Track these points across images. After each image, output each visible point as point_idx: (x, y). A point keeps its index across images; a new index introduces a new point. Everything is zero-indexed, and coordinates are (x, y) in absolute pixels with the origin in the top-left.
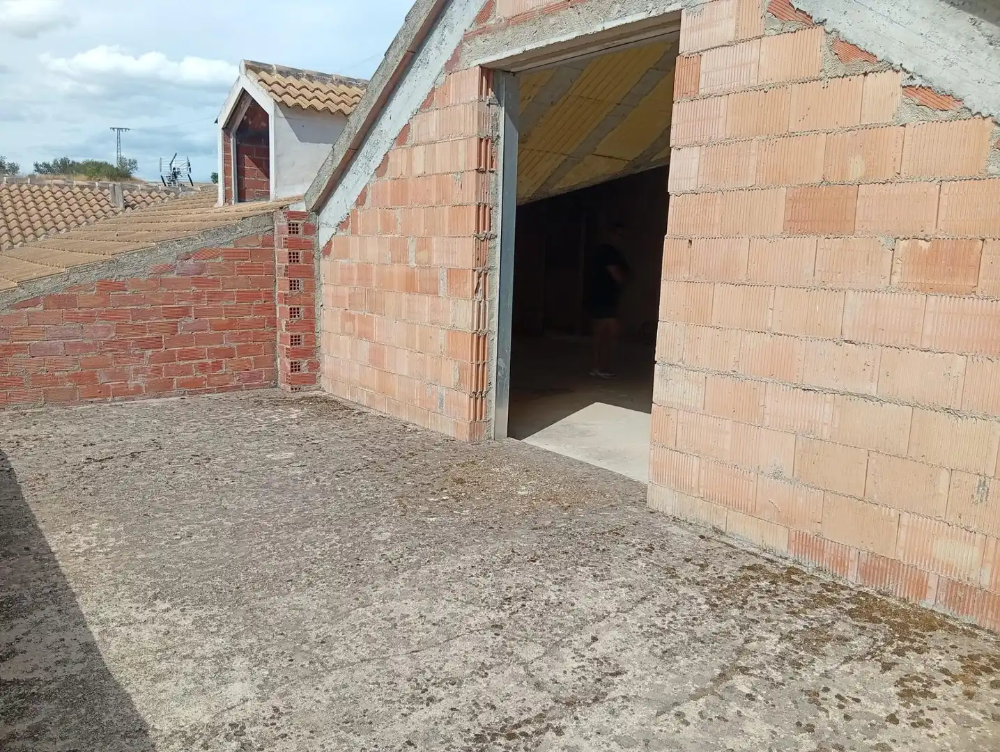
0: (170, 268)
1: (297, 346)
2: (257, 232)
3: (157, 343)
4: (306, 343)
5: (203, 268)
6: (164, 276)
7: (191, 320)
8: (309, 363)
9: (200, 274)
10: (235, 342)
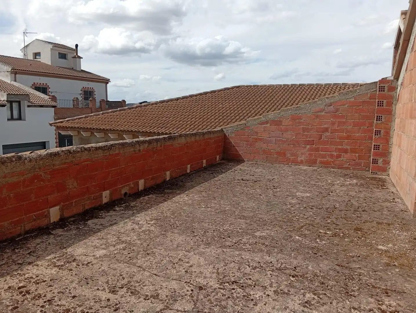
0: (322, 111)
1: (377, 150)
2: (367, 92)
3: (312, 143)
4: (382, 150)
5: (337, 110)
6: (319, 114)
7: (328, 134)
8: (383, 160)
9: (336, 113)
10: (349, 146)
